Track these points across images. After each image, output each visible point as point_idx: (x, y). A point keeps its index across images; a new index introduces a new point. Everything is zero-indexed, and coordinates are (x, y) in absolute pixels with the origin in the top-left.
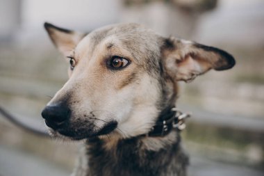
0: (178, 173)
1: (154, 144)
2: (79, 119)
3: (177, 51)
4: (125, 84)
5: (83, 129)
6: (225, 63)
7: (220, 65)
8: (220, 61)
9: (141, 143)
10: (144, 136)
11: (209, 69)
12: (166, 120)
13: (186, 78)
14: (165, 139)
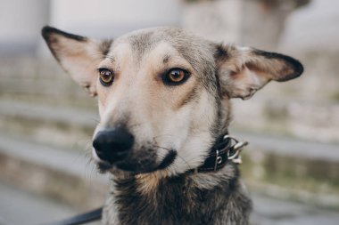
0: (238, 221)
1: (206, 181)
2: (143, 147)
3: (232, 60)
4: (183, 103)
5: (147, 160)
6: (291, 71)
7: (285, 74)
8: (285, 70)
9: (190, 181)
10: (192, 171)
11: (270, 80)
12: (219, 150)
13: (243, 94)
14: (219, 173)
